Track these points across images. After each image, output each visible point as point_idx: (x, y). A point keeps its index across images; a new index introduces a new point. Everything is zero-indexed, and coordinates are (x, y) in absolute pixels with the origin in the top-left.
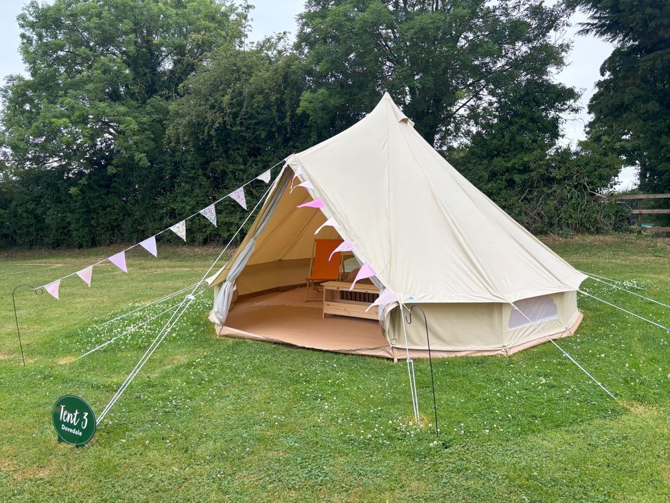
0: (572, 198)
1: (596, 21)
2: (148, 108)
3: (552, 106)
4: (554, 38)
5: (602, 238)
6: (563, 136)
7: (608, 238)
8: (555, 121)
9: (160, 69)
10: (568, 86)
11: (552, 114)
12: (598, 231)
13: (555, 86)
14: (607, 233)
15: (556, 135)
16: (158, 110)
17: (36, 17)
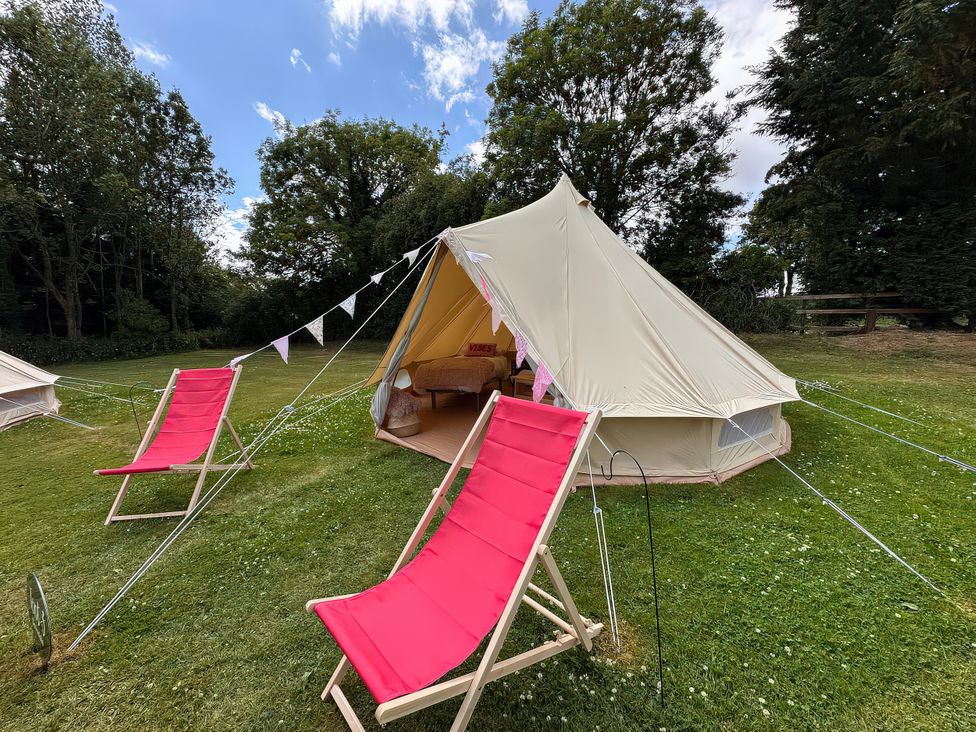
0: (738, 298)
1: (773, 121)
2: (360, 225)
3: (720, 214)
4: (722, 146)
5: (766, 336)
6: (728, 241)
7: (774, 336)
8: (721, 227)
9: (373, 196)
10: (735, 193)
11: (719, 220)
12: (764, 330)
13: (724, 194)
14: (772, 332)
15: (721, 241)
16: (368, 227)
17: (271, 152)
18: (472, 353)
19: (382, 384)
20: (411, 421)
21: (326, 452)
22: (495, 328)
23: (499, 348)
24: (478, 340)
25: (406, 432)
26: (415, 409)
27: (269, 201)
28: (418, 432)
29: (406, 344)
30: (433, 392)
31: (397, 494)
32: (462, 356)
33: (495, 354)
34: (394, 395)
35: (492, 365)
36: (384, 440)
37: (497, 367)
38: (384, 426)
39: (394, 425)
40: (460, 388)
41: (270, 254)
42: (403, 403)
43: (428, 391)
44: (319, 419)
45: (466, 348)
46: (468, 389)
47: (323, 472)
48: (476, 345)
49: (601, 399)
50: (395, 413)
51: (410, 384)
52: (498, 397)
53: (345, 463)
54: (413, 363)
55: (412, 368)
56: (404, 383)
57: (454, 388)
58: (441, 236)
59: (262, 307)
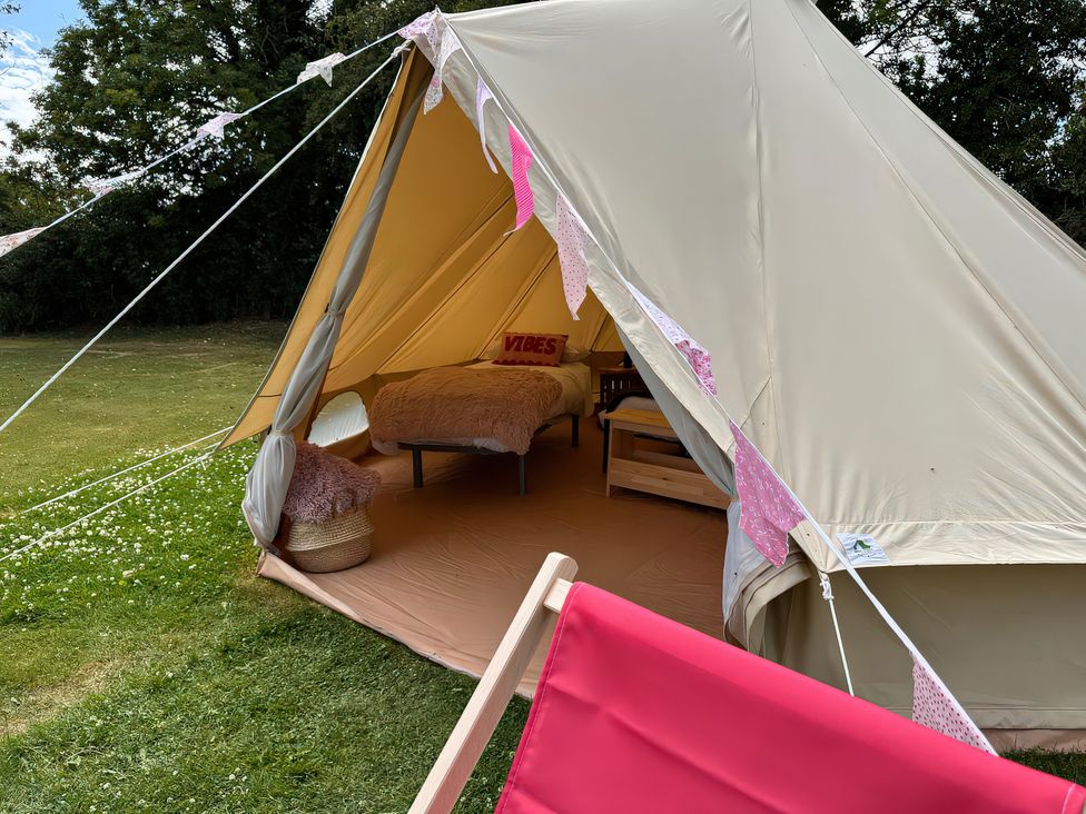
18: (511, 355)
19: (272, 439)
20: (348, 533)
21: (117, 619)
22: (575, 303)
23: (573, 346)
24: (526, 325)
25: (335, 559)
26: (361, 499)
27: (90, 25)
28: (366, 556)
29: (330, 336)
30: (417, 451)
31: (269, 778)
32: (488, 365)
33: (563, 360)
34: (305, 465)
35: (557, 388)
36: (276, 582)
37: (568, 388)
38: (280, 542)
39: (303, 543)
40: (479, 442)
41: (94, 138)
42: (328, 486)
43: (403, 446)
44: (132, 516)
45: (497, 344)
46: (497, 445)
47: (96, 683)
48: (519, 338)
49: (870, 507)
50: (305, 511)
51: (365, 427)
52: (564, 588)
53: (161, 653)
54: (374, 376)
55: (369, 389)
56: (344, 425)
57: (464, 442)
58: (409, 32)
59: (81, 249)
